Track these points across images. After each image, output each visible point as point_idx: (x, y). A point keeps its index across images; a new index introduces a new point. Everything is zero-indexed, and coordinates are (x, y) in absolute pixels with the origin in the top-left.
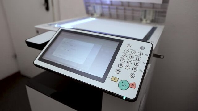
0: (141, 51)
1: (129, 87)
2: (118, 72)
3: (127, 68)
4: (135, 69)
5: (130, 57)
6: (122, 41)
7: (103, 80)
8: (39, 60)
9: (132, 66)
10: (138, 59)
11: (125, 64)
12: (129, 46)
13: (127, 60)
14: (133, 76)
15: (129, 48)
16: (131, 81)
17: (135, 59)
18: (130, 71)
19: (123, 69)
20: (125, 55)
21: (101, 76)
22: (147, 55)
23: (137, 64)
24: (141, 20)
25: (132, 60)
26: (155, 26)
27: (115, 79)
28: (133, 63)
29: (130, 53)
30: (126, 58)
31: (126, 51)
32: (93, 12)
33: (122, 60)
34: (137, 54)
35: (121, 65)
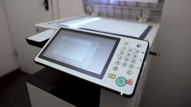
0: (137, 48)
1: (126, 83)
2: (116, 69)
3: (124, 65)
4: (132, 66)
5: (127, 54)
6: (120, 39)
7: (101, 77)
8: (39, 57)
9: (129, 63)
10: (135, 56)
12: (126, 44)
13: (124, 58)
14: (130, 73)
15: (126, 46)
16: (128, 78)
17: (132, 56)
18: (127, 68)
19: (120, 66)
20: (122, 53)
21: (99, 72)
22: (144, 53)
23: (134, 61)
24: (138, 19)
25: (129, 57)
26: (151, 24)
27: (112, 76)
28: (130, 61)
29: (127, 50)
30: (123, 56)
31: (123, 49)
32: (91, 11)
33: (119, 58)
34: (133, 52)
35: (118, 62)
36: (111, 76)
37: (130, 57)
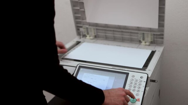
0: (141, 79)
1: (136, 101)
3: (134, 90)
4: (138, 91)
5: (135, 84)
6: (128, 73)
9: (137, 89)
10: (140, 84)
11: (132, 88)
12: (133, 76)
14: (138, 95)
16: (137, 98)
17: (138, 85)
20: (131, 83)
22: (145, 82)
23: (139, 87)
24: (140, 42)
28: (137, 87)
29: (134, 81)
30: (132, 85)
31: (132, 80)
33: (130, 86)
34: (138, 82)
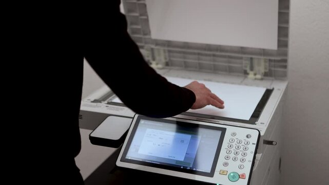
0: (247, 139)
1: (239, 178)
2: (226, 164)
3: (235, 159)
4: (243, 160)
5: (237, 147)
6: (225, 129)
7: (211, 175)
8: (121, 161)
9: (240, 157)
10: (245, 148)
11: (232, 155)
12: (234, 134)
13: (233, 151)
14: (242, 167)
15: (234, 138)
16: (240, 172)
17: (241, 149)
18: (238, 163)
19: (230, 161)
20: (231, 146)
21: (209, 170)
22: (254, 144)
23: (244, 154)
24: (246, 73)
25: (239, 150)
27: (224, 172)
28: (240, 154)
29: (235, 142)
31: (231, 141)
33: (228, 152)
34: (243, 144)
35: (228, 157)
36: (222, 173)
37: (241, 150)
